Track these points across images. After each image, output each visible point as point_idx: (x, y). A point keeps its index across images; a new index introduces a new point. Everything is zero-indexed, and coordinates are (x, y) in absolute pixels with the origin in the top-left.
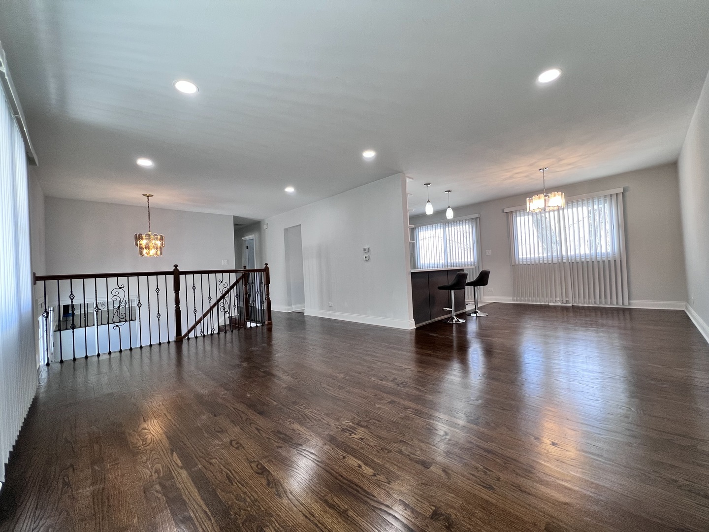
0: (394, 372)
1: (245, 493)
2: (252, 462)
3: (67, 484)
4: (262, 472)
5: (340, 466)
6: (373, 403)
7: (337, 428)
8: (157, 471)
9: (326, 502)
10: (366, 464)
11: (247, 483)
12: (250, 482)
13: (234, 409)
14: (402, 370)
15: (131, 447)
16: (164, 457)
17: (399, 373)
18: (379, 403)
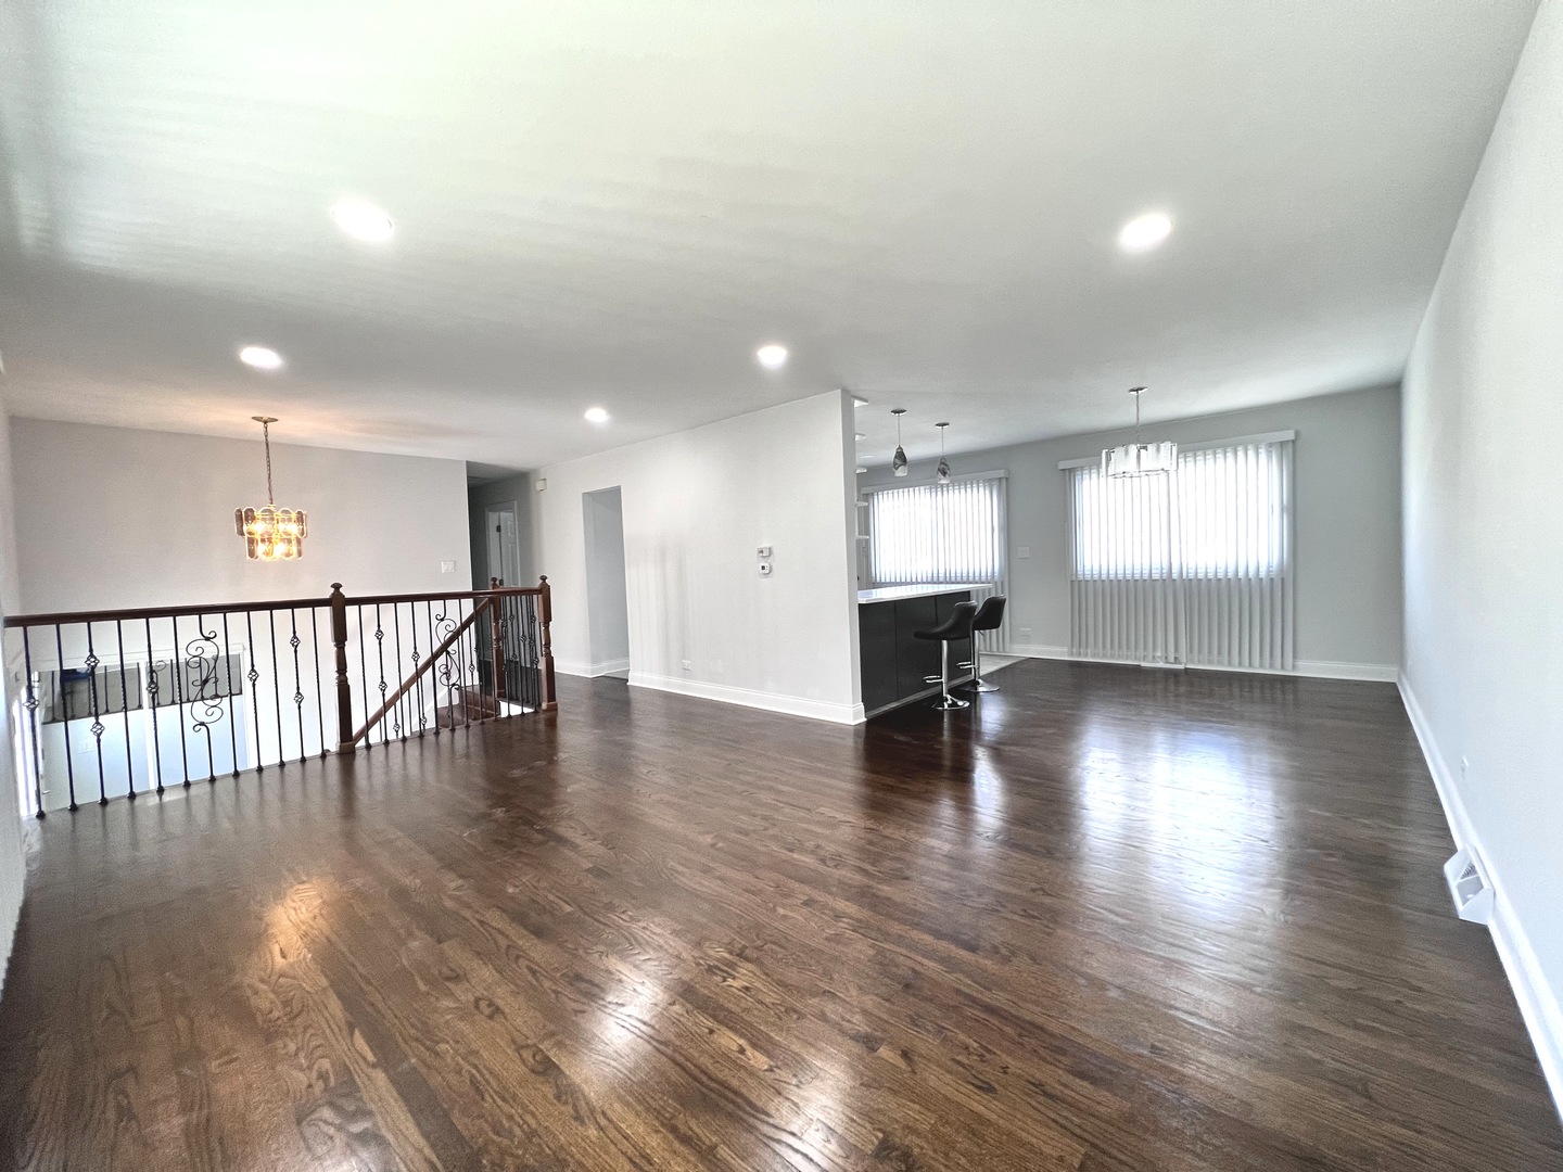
0: (818, 830)
1: (510, 1118)
2: (523, 1047)
3: (126, 1113)
4: (546, 1070)
5: (703, 1052)
6: (771, 905)
7: (698, 964)
8: (323, 1076)
9: (674, 1130)
10: (755, 1046)
11: (514, 1096)
12: (521, 1093)
13: (481, 922)
14: (834, 824)
15: (260, 1022)
16: (334, 1042)
17: (827, 832)
18: (784, 907)
